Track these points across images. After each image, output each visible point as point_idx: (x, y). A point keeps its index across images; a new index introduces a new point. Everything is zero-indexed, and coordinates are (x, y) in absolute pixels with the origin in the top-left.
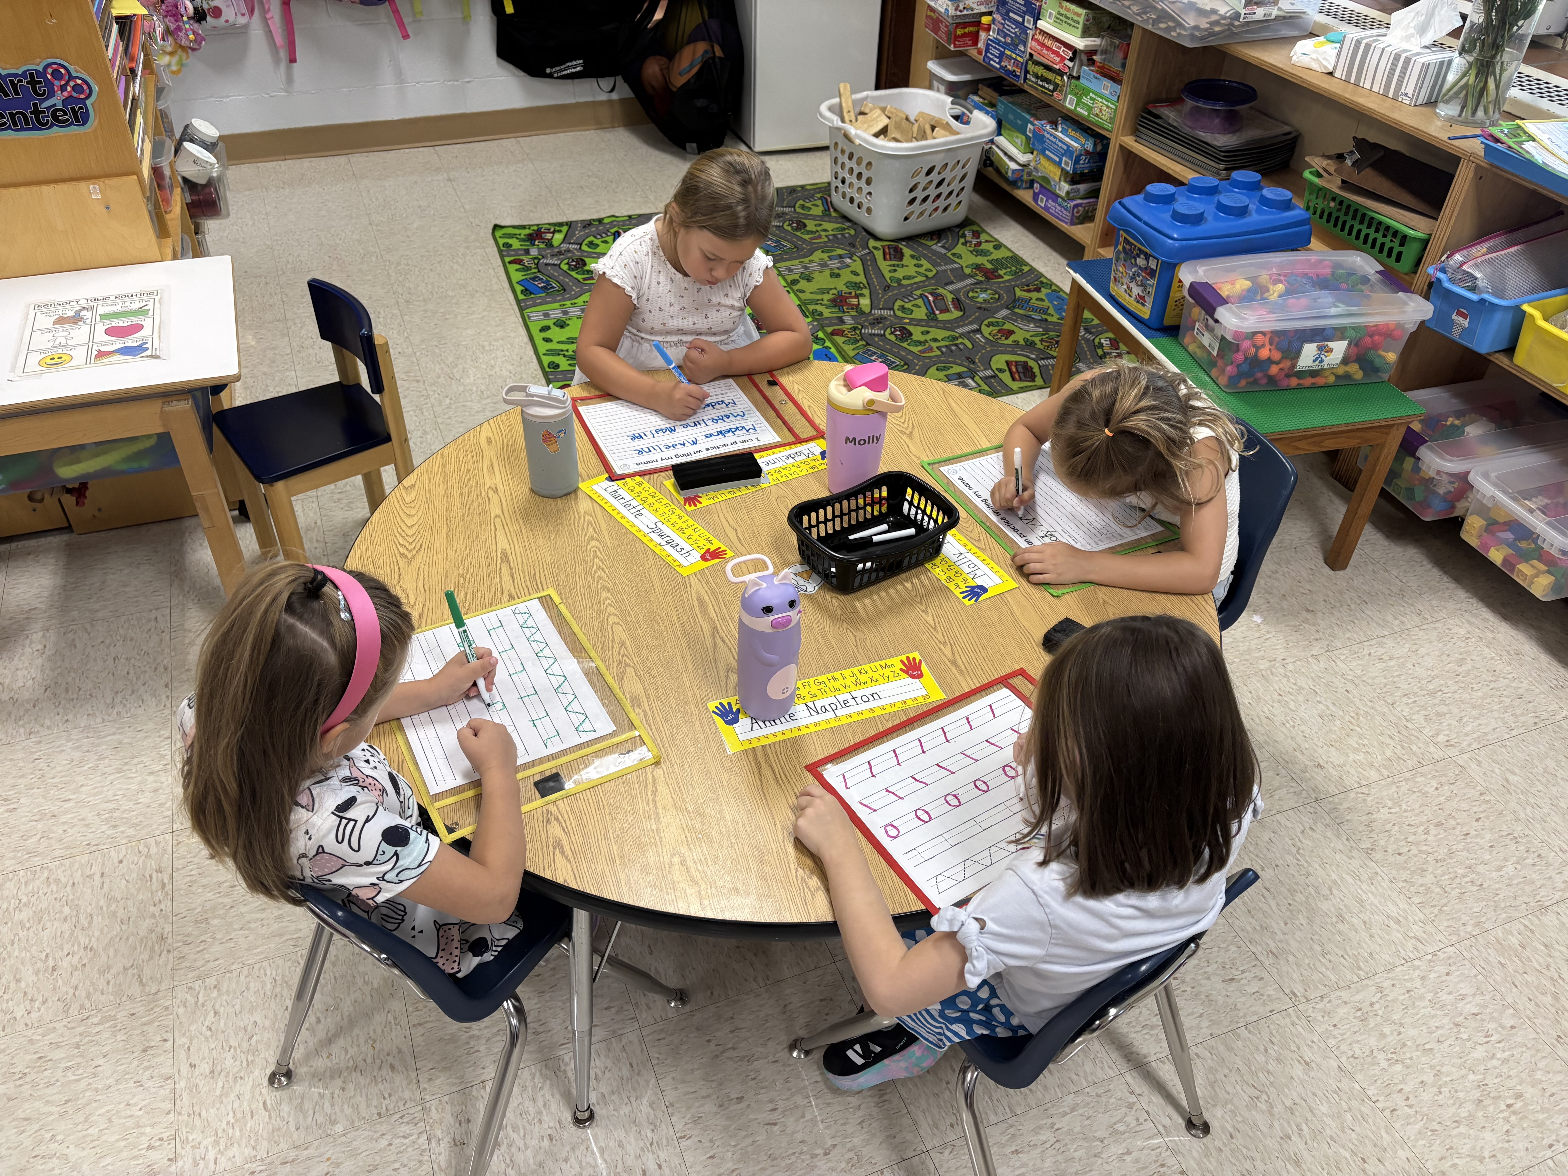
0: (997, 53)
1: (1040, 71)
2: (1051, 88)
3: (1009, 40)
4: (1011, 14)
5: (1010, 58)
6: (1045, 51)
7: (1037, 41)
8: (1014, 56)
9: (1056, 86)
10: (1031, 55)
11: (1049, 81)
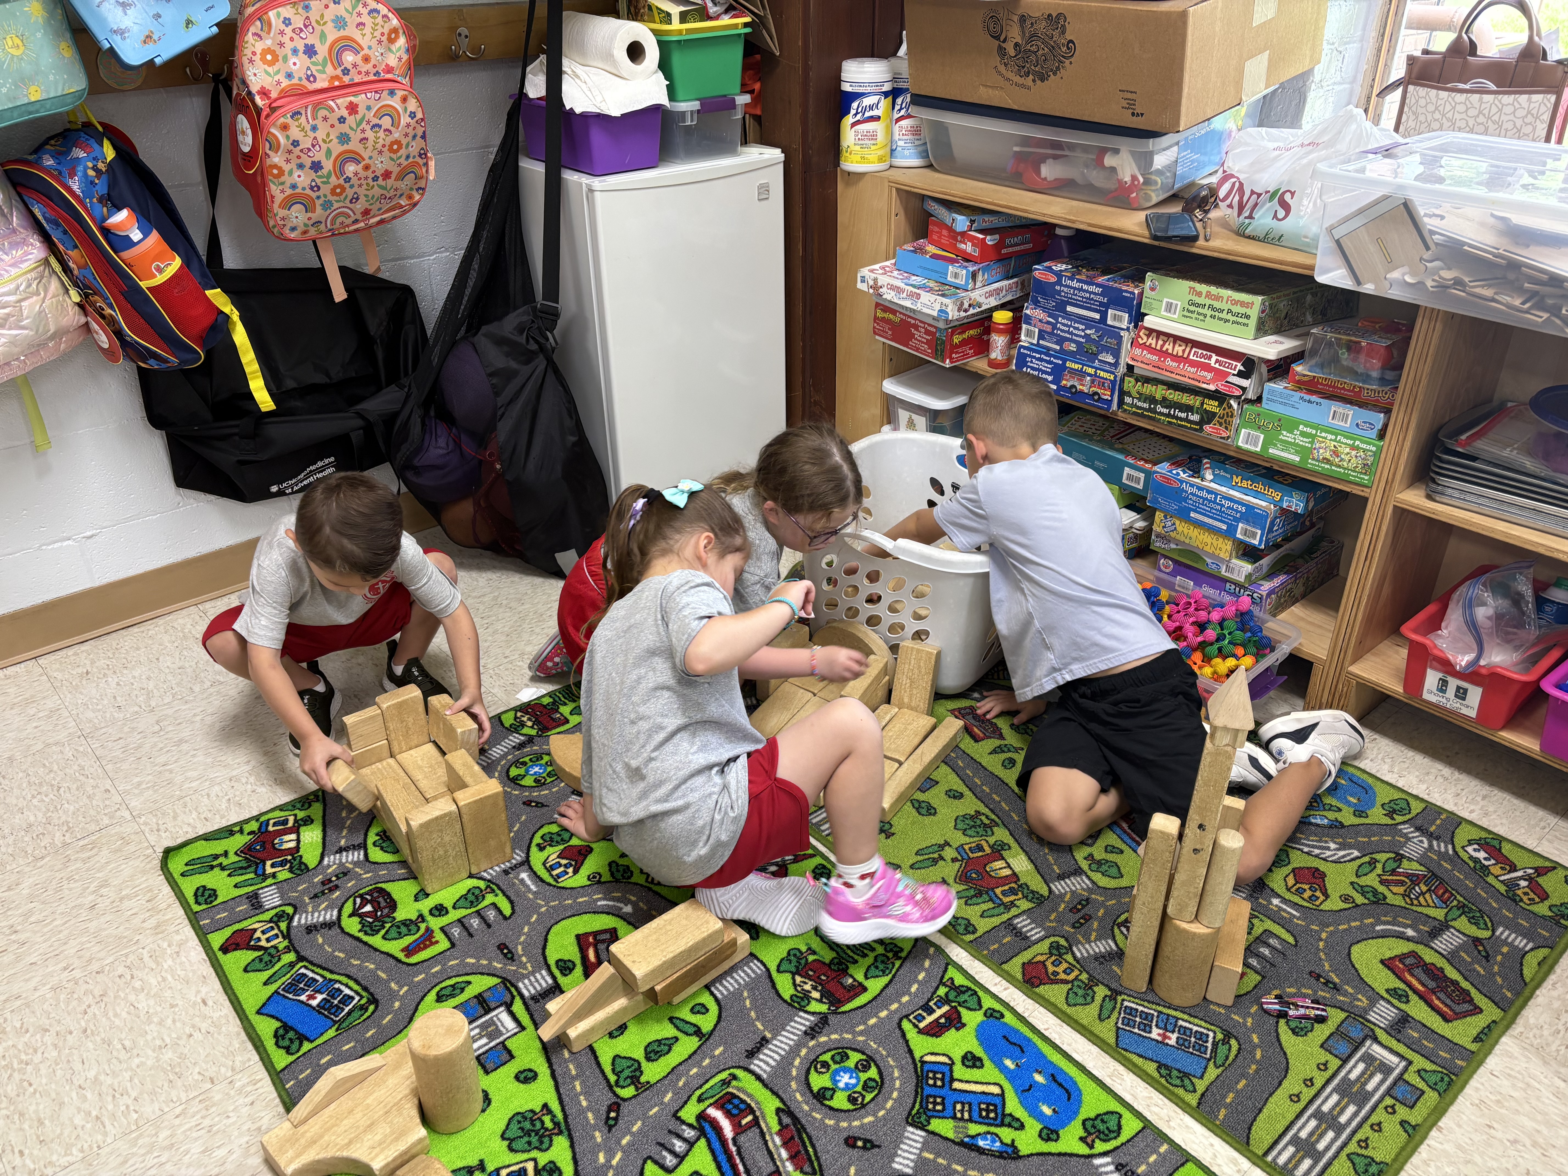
0: (1048, 367)
1: (1159, 392)
2: (1195, 417)
3: (1073, 347)
4: (1069, 309)
5: (1082, 374)
6: (1169, 363)
7: (1144, 346)
8: (1091, 371)
9: (1208, 417)
10: (1130, 368)
11: (1188, 409)
